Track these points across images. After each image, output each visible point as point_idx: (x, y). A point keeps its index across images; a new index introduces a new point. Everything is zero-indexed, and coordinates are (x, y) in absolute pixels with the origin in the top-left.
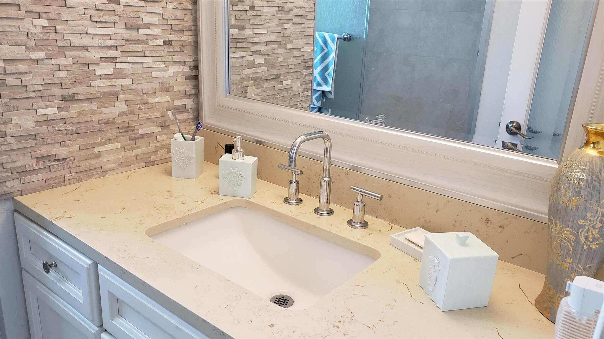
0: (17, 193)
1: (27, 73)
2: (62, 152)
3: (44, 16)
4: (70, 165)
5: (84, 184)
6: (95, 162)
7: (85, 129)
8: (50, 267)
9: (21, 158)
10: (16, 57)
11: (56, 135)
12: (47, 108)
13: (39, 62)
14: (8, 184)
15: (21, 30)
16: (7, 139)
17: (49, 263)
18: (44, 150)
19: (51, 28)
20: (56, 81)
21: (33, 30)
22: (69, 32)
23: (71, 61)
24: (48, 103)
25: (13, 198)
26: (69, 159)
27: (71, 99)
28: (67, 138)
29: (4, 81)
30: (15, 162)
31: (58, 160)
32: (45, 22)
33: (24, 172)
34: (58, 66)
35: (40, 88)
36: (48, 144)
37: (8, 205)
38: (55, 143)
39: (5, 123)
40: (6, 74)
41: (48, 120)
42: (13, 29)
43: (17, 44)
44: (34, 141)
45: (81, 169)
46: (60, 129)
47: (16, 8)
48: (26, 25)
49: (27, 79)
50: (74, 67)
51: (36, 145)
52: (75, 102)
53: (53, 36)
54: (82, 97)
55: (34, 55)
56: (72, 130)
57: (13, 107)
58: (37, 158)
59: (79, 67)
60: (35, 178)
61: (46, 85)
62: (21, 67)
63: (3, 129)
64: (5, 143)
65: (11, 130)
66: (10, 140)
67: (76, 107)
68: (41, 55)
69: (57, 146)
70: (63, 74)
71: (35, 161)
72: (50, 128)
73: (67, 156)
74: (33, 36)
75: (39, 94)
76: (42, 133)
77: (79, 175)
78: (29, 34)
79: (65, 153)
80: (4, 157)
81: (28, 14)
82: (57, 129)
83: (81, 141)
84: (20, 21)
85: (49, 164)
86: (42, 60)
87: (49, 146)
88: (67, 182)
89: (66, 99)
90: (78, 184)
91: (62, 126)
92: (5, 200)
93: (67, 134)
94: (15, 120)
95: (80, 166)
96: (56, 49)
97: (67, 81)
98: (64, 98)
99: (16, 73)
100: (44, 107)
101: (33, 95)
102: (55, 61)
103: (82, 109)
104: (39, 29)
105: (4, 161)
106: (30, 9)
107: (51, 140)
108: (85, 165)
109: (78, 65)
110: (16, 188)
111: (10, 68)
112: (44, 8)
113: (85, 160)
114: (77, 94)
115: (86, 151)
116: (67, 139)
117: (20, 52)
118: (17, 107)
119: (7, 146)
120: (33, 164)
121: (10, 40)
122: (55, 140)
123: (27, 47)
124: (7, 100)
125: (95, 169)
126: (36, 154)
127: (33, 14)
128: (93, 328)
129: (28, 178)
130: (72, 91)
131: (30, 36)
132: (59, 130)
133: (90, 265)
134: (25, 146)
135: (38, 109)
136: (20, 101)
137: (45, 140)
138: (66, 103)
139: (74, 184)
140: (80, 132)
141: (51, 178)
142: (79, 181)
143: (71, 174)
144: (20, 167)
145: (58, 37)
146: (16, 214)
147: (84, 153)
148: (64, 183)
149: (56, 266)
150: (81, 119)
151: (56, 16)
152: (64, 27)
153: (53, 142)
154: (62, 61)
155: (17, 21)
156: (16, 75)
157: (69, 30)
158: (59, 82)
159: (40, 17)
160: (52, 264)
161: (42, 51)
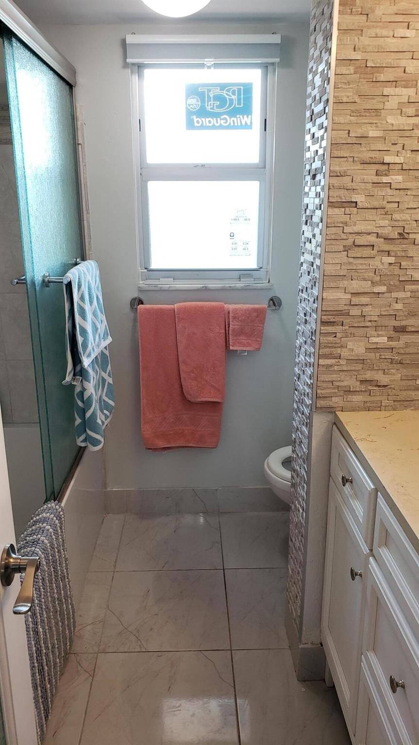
0: (339, 409)
1: (367, 305)
2: (384, 379)
3: (393, 254)
4: (389, 393)
5: (398, 414)
6: (413, 394)
7: (410, 360)
8: (347, 481)
9: (348, 379)
10: (362, 290)
11: (382, 362)
12: (378, 337)
13: (380, 295)
14: (333, 399)
15: (371, 267)
16: (340, 361)
17: (347, 478)
18: (368, 375)
19: (396, 264)
20: (392, 313)
21: (381, 267)
22: (412, 267)
23: (409, 294)
24: (380, 333)
25: (335, 412)
26: (389, 387)
27: (402, 330)
28: (391, 366)
29: (348, 311)
30: (342, 381)
31: (379, 386)
32: (392, 260)
33: (348, 391)
34: (396, 299)
35: (376, 318)
36: (373, 369)
37: (330, 417)
38: (379, 370)
39: (342, 347)
40: (351, 305)
41: (377, 348)
42: (364, 267)
43: (365, 280)
44: (361, 365)
45: (398, 398)
46: (387, 357)
47: (370, 248)
48: (376, 263)
49: (366, 310)
50: (411, 300)
51: (362, 369)
52: (405, 333)
53: (397, 271)
54: (413, 330)
55: (376, 290)
56: (397, 359)
57: (351, 334)
58: (361, 381)
59: (415, 301)
60: (357, 399)
61: (382, 316)
62: (364, 300)
63: (339, 352)
64: (338, 364)
65: (345, 353)
66: (343, 362)
67: (405, 338)
68: (383, 289)
69: (381, 372)
70: (399, 306)
71: (358, 383)
72: (378, 355)
73: (388, 383)
74: (379, 273)
75: (374, 324)
76: (369, 360)
77: (396, 403)
78: (377, 270)
79: (386, 380)
80: (335, 376)
81: (380, 253)
82: (383, 357)
83: (404, 371)
84: (371, 259)
85: (370, 388)
86: (383, 293)
87: (374, 372)
88: (383, 408)
89: (397, 330)
90: (392, 412)
91: (388, 355)
92: (329, 412)
93: (392, 363)
94: (350, 345)
95: (398, 395)
96: (397, 283)
97: (401, 313)
98: (396, 329)
99: (359, 305)
100: (376, 336)
101: (369, 324)
102: (394, 295)
103: (410, 340)
104: (386, 266)
105: (334, 379)
106: (381, 249)
107: (377, 366)
108: (403, 395)
109: (415, 299)
110: (339, 404)
111: (355, 300)
112: (394, 247)
113: (405, 390)
114: (409, 326)
115: (407, 381)
116: (391, 368)
117: (366, 286)
118: (354, 334)
119: (339, 367)
120: (357, 386)
121: (360, 276)
122: (379, 366)
123: (372, 282)
124: (347, 328)
125: (412, 401)
126: (360, 378)
127: (383, 253)
128: (365, 550)
129: (350, 398)
130: (404, 323)
131: (377, 272)
132: (385, 358)
133: (372, 489)
134: (353, 368)
135: (371, 337)
136: (358, 329)
137: (371, 366)
138: (396, 333)
139: (389, 411)
140: (404, 362)
141: (370, 401)
142: (394, 410)
143: (388, 402)
144: (345, 387)
145: (401, 272)
146: (334, 426)
147: (404, 383)
148: (380, 408)
149: (351, 482)
150: (408, 350)
151: (403, 254)
152: (409, 263)
153: (378, 368)
154: (401, 295)
155: (369, 259)
156: (359, 306)
157: (412, 266)
158: (394, 314)
159: (389, 255)
160: (349, 479)
161: (385, 285)
